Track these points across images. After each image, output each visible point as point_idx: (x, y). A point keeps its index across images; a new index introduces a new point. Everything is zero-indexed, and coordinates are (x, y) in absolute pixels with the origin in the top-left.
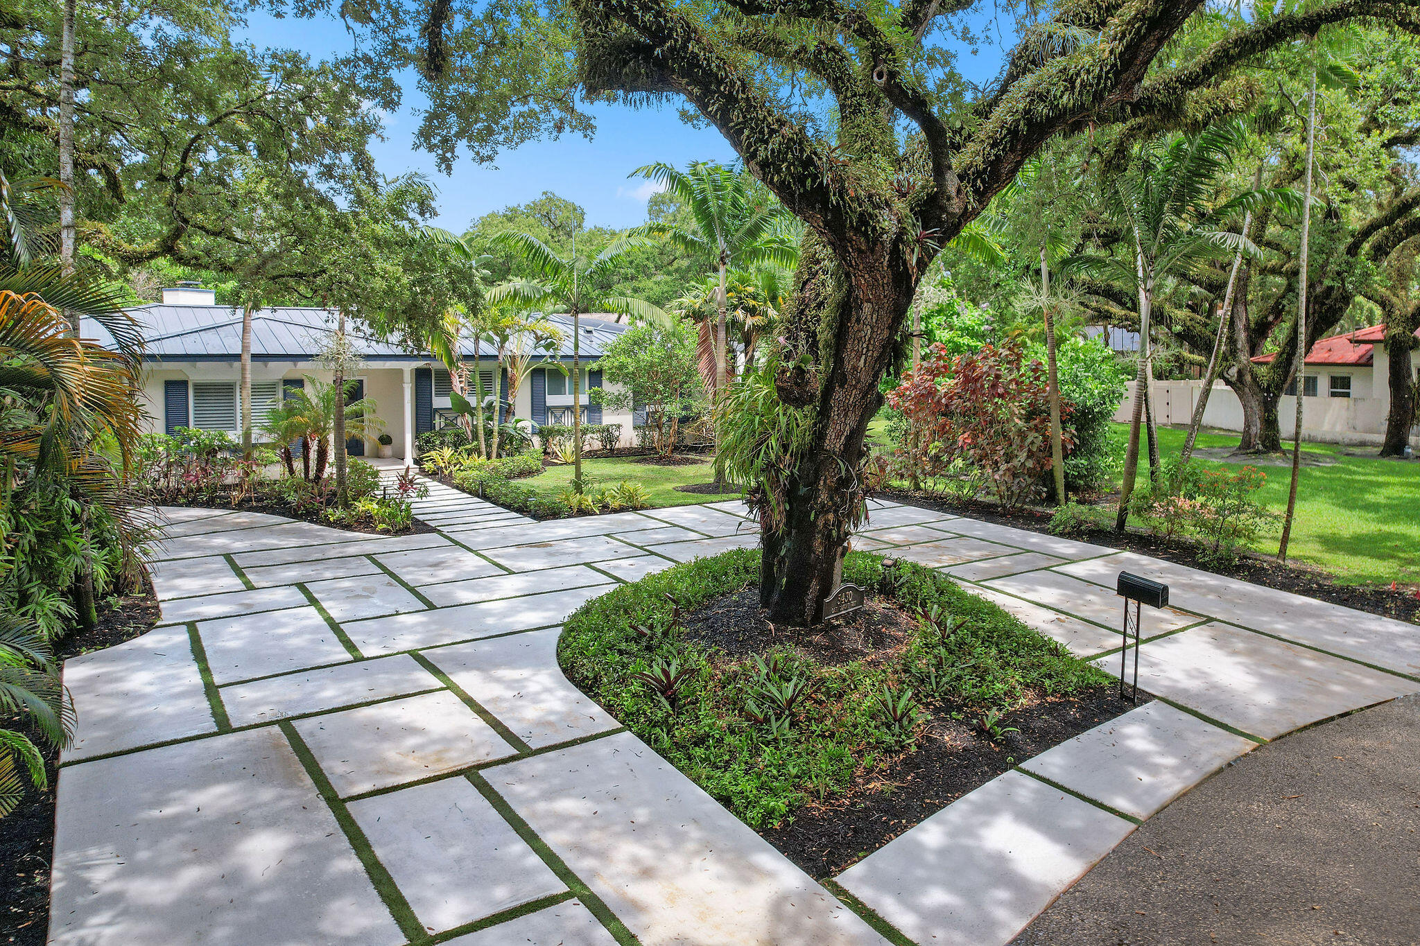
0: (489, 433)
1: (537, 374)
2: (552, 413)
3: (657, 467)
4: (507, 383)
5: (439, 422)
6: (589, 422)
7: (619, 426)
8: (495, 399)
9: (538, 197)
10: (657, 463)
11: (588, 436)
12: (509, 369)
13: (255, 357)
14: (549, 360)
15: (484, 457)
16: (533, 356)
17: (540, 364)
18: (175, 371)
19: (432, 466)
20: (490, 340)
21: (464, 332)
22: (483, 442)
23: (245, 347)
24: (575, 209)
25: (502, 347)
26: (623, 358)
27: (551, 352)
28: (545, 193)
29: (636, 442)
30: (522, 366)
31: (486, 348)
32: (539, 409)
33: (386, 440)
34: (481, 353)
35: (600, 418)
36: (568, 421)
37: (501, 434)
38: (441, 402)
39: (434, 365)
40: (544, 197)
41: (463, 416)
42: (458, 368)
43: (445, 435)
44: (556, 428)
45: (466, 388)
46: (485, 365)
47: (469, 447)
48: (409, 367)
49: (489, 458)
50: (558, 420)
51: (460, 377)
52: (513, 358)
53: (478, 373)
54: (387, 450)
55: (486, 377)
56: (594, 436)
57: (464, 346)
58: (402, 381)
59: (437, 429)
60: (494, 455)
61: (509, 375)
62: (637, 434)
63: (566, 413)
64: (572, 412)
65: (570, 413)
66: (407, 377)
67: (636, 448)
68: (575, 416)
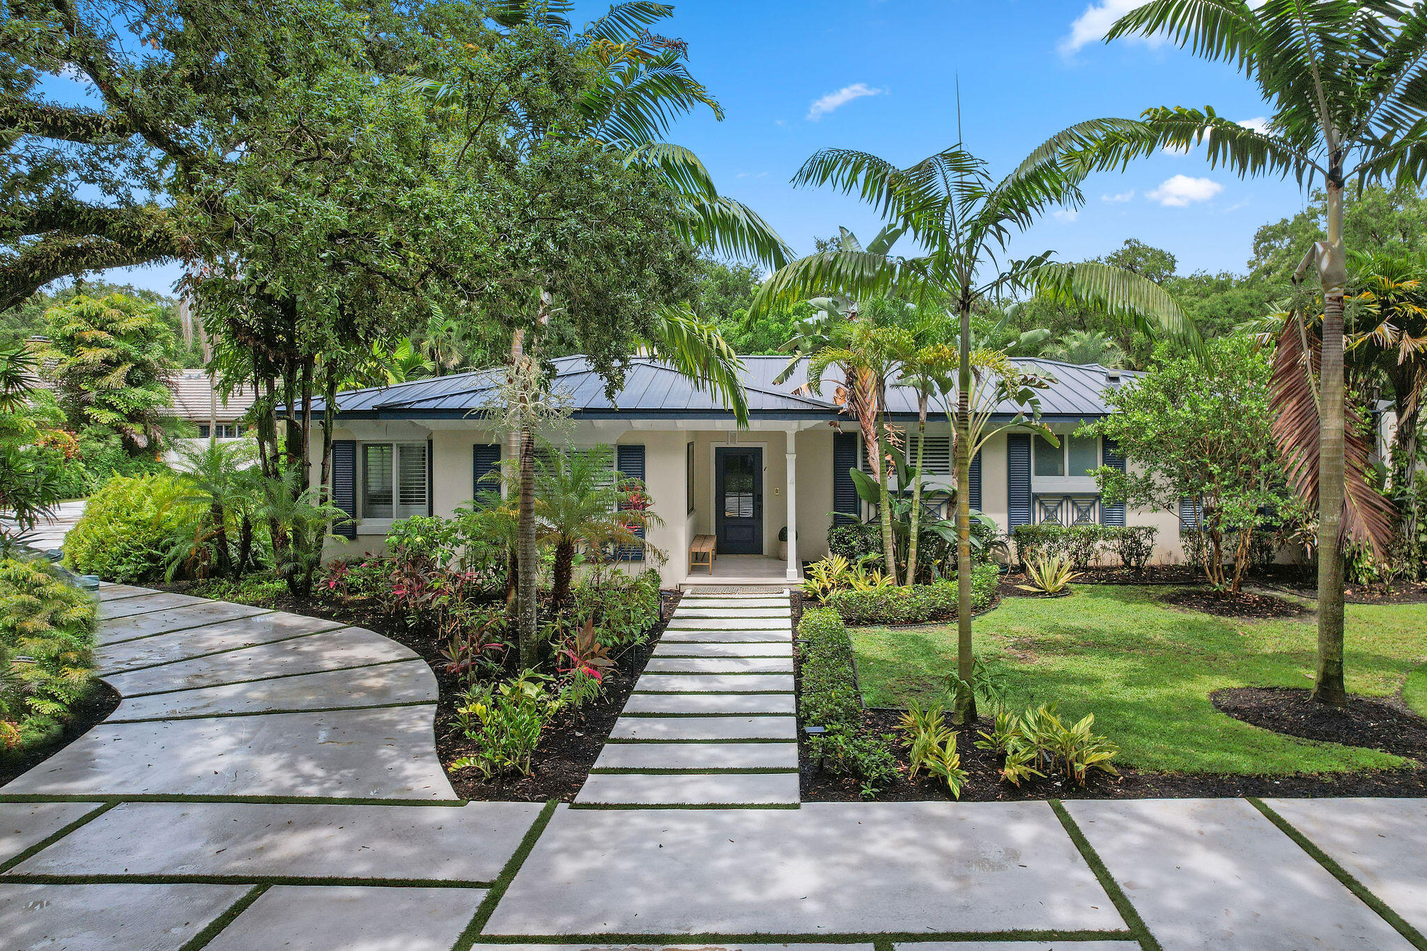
1: (1014, 442)
2: (1041, 504)
3: (1205, 617)
6: (1102, 521)
7: (1151, 531)
9: (1119, 246)
10: (1208, 608)
11: (1097, 545)
14: (1025, 419)
15: (891, 578)
16: (994, 415)
17: (1014, 427)
18: (485, 431)
24: (1164, 257)
27: (1027, 408)
28: (1127, 242)
29: (1182, 557)
32: (1019, 497)
35: (1123, 515)
36: (1067, 516)
40: (1127, 247)
43: (867, 530)
44: (1046, 528)
47: (870, 558)
48: (795, 430)
49: (901, 579)
50: (1051, 515)
56: (1110, 544)
58: (787, 450)
59: (864, 521)
60: (911, 574)
62: (1183, 543)
63: (1064, 504)
64: (1074, 504)
65: (1070, 505)
66: (791, 445)
67: (1183, 568)
68: (1079, 510)
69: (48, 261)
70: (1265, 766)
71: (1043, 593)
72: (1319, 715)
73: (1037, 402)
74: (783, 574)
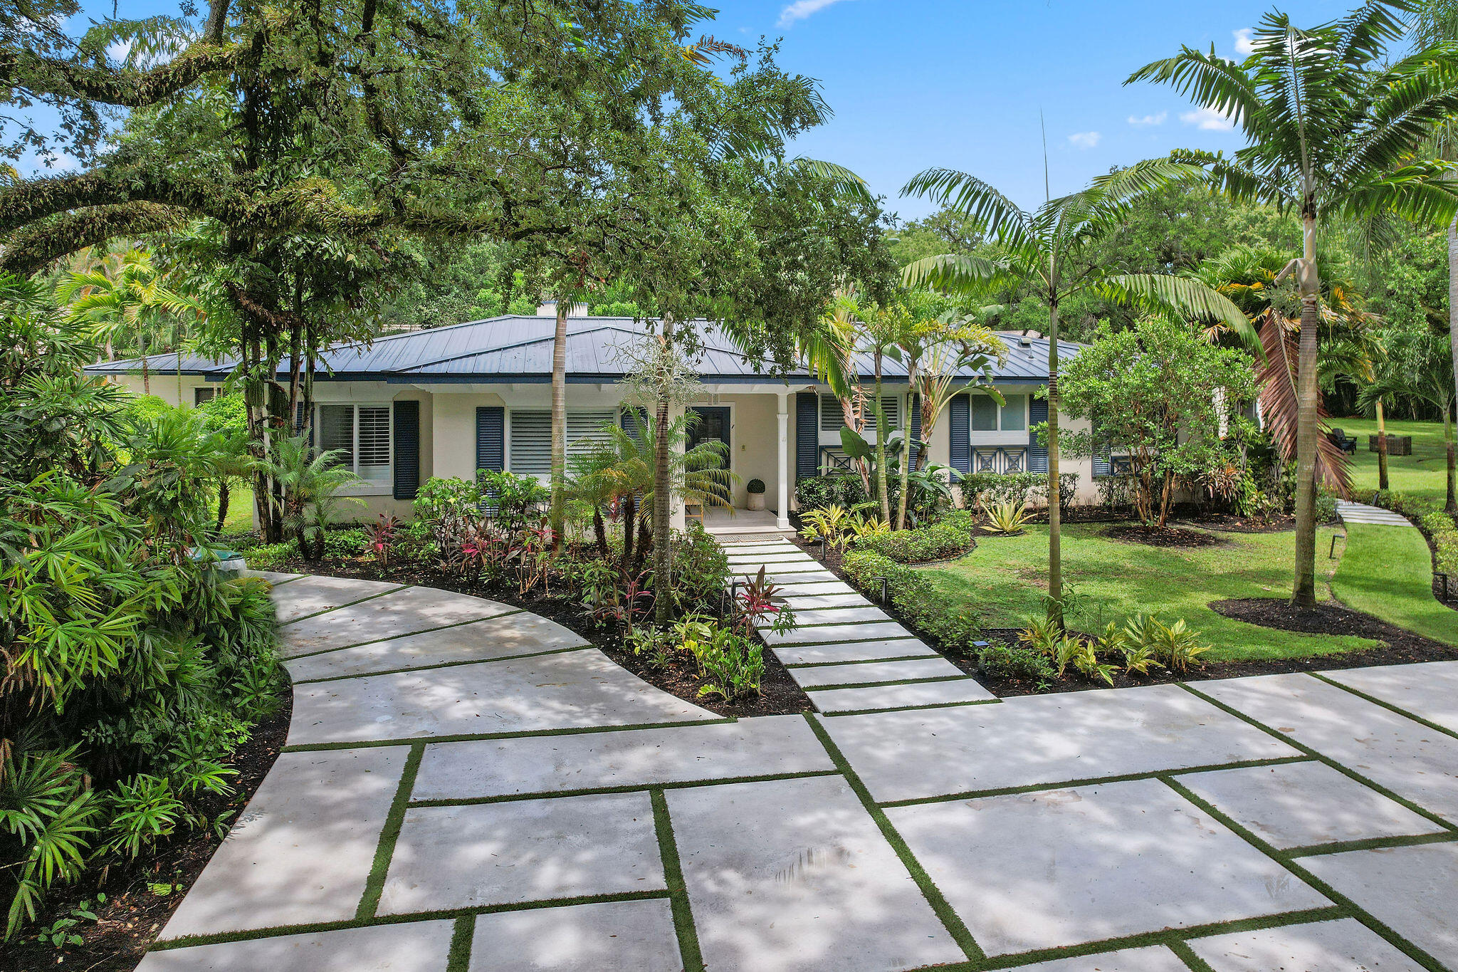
0: (893, 483)
1: (959, 402)
2: (978, 455)
3: (1147, 548)
4: (920, 417)
5: (825, 466)
6: (1030, 468)
7: (1073, 477)
8: (901, 435)
11: (1029, 490)
12: (922, 396)
13: (572, 377)
14: (978, 384)
15: (886, 523)
16: (955, 378)
17: (965, 388)
18: (488, 394)
19: (814, 532)
20: (895, 355)
21: (860, 344)
22: (886, 502)
23: (557, 364)
25: (915, 364)
26: (1094, 382)
27: (981, 372)
29: (1099, 500)
30: (939, 390)
31: (890, 366)
32: (961, 450)
33: (756, 486)
34: (884, 373)
36: (1000, 466)
37: (911, 485)
38: (827, 437)
39: (819, 389)
41: (858, 459)
42: (851, 393)
43: (834, 482)
44: (985, 477)
45: (863, 420)
46: (889, 389)
47: (865, 505)
48: (785, 392)
49: (894, 526)
50: (986, 465)
51: (855, 405)
52: (928, 380)
53: (879, 402)
54: (758, 500)
55: (890, 405)
56: (1039, 489)
57: (859, 361)
58: (776, 412)
59: (824, 474)
60: (901, 520)
61: (923, 403)
62: (1099, 487)
63: (998, 455)
64: (1006, 455)
65: (1002, 455)
66: (783, 405)
67: (1097, 508)
68: (1010, 460)
69: (93, 227)
70: (1291, 653)
71: (1002, 533)
72: (1301, 615)
73: (989, 368)
74: (775, 523)
